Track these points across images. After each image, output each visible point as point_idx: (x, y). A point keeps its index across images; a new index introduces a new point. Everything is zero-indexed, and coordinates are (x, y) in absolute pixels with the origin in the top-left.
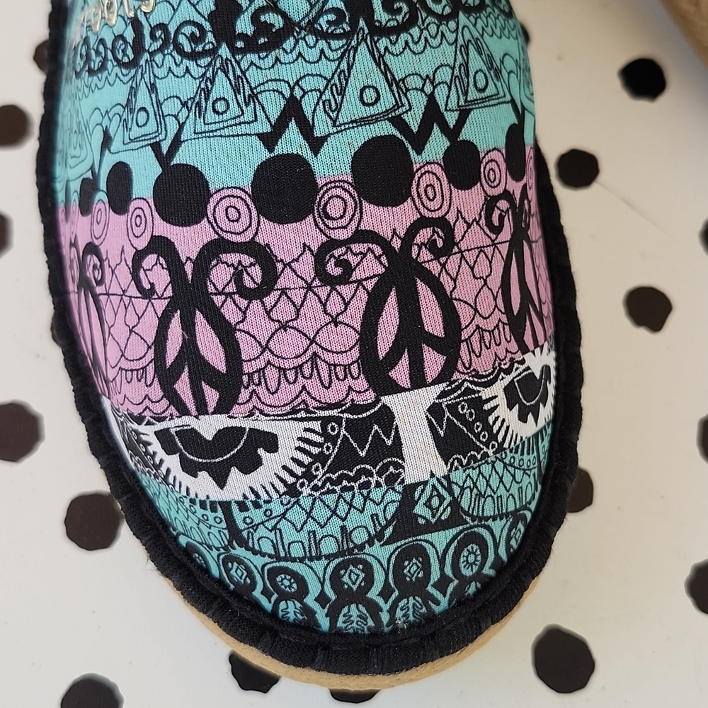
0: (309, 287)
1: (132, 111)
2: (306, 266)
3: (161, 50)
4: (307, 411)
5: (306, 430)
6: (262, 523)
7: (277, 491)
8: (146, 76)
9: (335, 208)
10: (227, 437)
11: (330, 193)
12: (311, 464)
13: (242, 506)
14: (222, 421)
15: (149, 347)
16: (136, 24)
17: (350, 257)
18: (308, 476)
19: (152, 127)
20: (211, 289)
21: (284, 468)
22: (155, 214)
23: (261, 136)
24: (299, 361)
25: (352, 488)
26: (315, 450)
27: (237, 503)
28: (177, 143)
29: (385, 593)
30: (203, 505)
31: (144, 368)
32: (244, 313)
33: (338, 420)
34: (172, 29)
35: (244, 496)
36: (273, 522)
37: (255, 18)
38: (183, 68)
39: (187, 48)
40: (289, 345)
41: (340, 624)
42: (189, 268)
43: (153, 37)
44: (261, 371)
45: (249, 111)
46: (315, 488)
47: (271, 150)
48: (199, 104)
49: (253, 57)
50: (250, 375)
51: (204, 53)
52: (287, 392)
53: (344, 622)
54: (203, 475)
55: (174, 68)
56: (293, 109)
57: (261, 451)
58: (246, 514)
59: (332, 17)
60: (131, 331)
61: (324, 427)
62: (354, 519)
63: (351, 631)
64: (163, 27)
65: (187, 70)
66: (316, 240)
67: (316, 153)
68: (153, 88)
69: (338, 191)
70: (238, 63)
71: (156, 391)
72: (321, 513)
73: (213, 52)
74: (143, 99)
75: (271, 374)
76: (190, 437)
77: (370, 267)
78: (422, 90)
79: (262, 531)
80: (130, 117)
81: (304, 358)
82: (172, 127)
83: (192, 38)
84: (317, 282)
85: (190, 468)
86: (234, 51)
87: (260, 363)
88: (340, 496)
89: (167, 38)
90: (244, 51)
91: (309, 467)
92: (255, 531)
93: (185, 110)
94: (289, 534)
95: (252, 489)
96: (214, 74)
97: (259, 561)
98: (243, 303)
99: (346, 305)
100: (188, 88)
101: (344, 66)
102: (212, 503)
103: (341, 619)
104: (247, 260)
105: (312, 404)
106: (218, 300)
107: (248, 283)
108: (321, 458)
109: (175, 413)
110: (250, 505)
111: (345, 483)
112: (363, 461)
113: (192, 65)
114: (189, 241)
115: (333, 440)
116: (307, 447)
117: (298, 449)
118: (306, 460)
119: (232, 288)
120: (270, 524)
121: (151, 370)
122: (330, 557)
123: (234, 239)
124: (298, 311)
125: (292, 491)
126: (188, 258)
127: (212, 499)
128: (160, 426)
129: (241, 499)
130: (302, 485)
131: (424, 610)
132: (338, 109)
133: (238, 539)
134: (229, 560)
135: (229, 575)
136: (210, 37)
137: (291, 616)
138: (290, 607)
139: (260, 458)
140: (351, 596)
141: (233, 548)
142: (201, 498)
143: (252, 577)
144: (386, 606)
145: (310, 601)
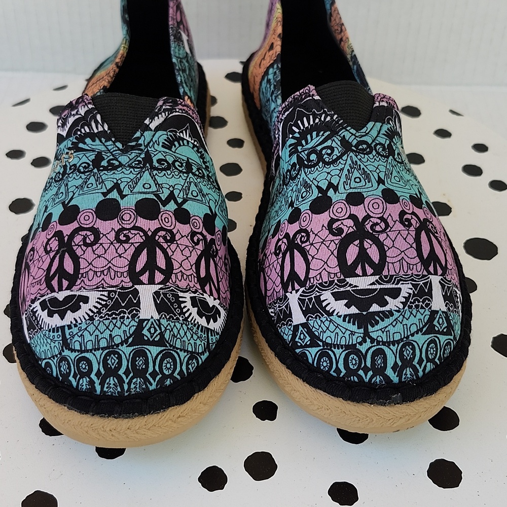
0: (112, 243)
1: (57, 195)
2: (112, 236)
3: (72, 172)
4: (103, 288)
5: (101, 295)
6: (77, 334)
7: (85, 319)
8: (65, 182)
9: (126, 217)
10: (68, 299)
11: (125, 212)
12: (101, 308)
13: (70, 327)
14: (68, 293)
15: (45, 271)
16: (65, 167)
17: (130, 234)
18: (99, 312)
19: (63, 197)
20: (73, 244)
21: (90, 310)
22: (58, 224)
23: (102, 193)
24: (103, 269)
25: (116, 318)
26: (104, 303)
27: (68, 326)
28: (71, 199)
29: (127, 373)
30: (53, 330)
31: (41, 280)
32: (84, 252)
33: (115, 292)
34: (78, 165)
35: (71, 322)
36: (81, 332)
37: (108, 162)
38: (79, 177)
39: (82, 170)
40: (100, 263)
41: (105, 389)
42: (66, 239)
43: (70, 169)
44: (87, 272)
45: (99, 186)
46: (101, 317)
47: (105, 197)
48: (82, 186)
49: (106, 172)
50: (82, 274)
51: (88, 171)
52: (96, 280)
53: (107, 388)
54: (56, 315)
55: (76, 177)
56: (116, 186)
57: (81, 304)
58: (71, 330)
60: (39, 269)
61: (109, 294)
62: (116, 332)
63: (110, 394)
64: (75, 165)
65: (81, 177)
66: (117, 227)
67: (122, 199)
68: (66, 185)
69: (129, 212)
70: (99, 174)
71: (44, 286)
72: (102, 327)
73: (91, 171)
74: (62, 189)
75: (91, 274)
76: (54, 301)
77: (138, 239)
78: (169, 189)
79: (76, 338)
80: (56, 197)
81: (105, 268)
82: (71, 194)
83: (85, 167)
84: (115, 242)
85: (51, 314)
86: (99, 170)
87: (87, 270)
88: (111, 321)
89: (75, 168)
90: (102, 170)
92: (73, 338)
93: (77, 189)
94: (87, 337)
95: (75, 319)
96: (90, 177)
97: (73, 355)
98: (84, 248)
99: (126, 251)
100: (79, 182)
101: (139, 176)
102: (58, 328)
103: (106, 386)
104: (89, 233)
105: (105, 285)
106: (75, 248)
107: (88, 241)
108: (106, 306)
109: (49, 291)
110: (73, 326)
111: (114, 316)
112: (123, 307)
113: (83, 175)
114: (68, 229)
115: (112, 299)
116: (100, 301)
117: (97, 302)
118: (99, 306)
119: (81, 243)
120: (79, 334)
121: (43, 280)
122: (103, 349)
123: (86, 226)
124: (106, 251)
125: (92, 319)
126: (67, 235)
127: (58, 326)
128: (42, 299)
129: (70, 324)
130: (96, 316)
131: (144, 386)
132: (134, 188)
133: (66, 344)
134: (61, 361)
135: (60, 371)
136: (91, 167)
137: (84, 387)
138: (84, 382)
139: (80, 306)
140: (111, 372)
141: (63, 352)
142: (53, 327)
143: (69, 368)
144: (127, 381)
145: (93, 376)
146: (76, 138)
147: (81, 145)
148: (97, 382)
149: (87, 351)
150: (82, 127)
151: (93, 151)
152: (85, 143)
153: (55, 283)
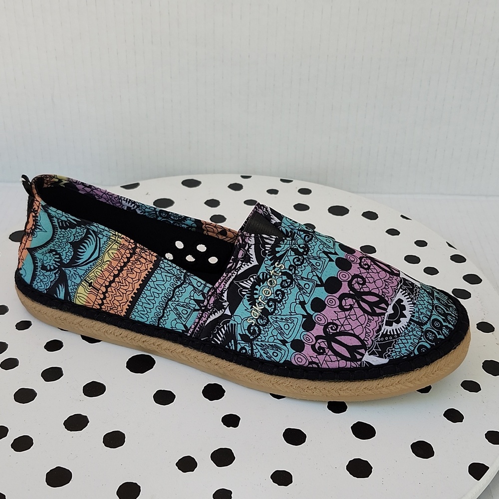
0: (368, 273)
1: (303, 289)
2: (363, 271)
3: (295, 270)
4: (397, 289)
5: (401, 292)
6: (419, 315)
7: (413, 307)
8: (298, 278)
9: (352, 259)
10: (394, 308)
11: (348, 258)
13: (413, 316)
14: (390, 307)
15: (364, 315)
16: (284, 274)
17: (364, 263)
18: (412, 299)
19: (311, 284)
20: (359, 290)
21: (408, 302)
22: (333, 295)
23: (329, 261)
24: (384, 284)
25: (418, 294)
26: (407, 294)
27: (411, 316)
28: (320, 279)
30: (409, 326)
31: (369, 319)
32: (368, 287)
33: (401, 286)
34: (293, 264)
35: (411, 314)
38: (303, 267)
39: (300, 263)
40: (379, 283)
42: (351, 292)
43: (291, 270)
44: (383, 292)
45: (322, 260)
46: (416, 300)
47: (333, 261)
48: (314, 268)
49: (309, 253)
50: (382, 294)
51: (303, 260)
52: (390, 290)
54: (401, 319)
55: (302, 269)
56: (326, 253)
57: (402, 304)
58: (415, 317)
59: (307, 237)
60: (357, 319)
61: (402, 289)
62: (426, 299)
64: (291, 266)
65: (305, 266)
66: (358, 266)
67: (338, 255)
68: (302, 278)
69: (349, 256)
70: (309, 256)
71: (376, 318)
72: (422, 303)
73: (304, 259)
74: (302, 283)
75: (384, 290)
76: (390, 316)
79: (421, 316)
80: (304, 290)
82: (316, 278)
83: (298, 261)
84: (367, 271)
85: (398, 322)
86: (306, 255)
87: (381, 291)
88: (419, 297)
89: (293, 267)
90: (307, 253)
91: (410, 297)
92: (420, 318)
93: (313, 273)
94: (424, 311)
95: (410, 311)
96: (309, 261)
97: (428, 325)
98: (365, 286)
99: (375, 269)
100: (309, 269)
102: (409, 322)
104: (356, 279)
105: (395, 287)
106: (362, 290)
107: (362, 282)
108: (409, 294)
109: (383, 316)
110: (413, 314)
112: (413, 288)
113: (304, 264)
114: (345, 289)
115: (406, 289)
117: (405, 296)
118: (408, 297)
119: (361, 286)
120: (420, 314)
121: (370, 317)
122: (433, 309)
123: (349, 279)
124: (372, 277)
125: (414, 304)
126: (349, 291)
128: (384, 322)
129: (411, 315)
130: (413, 301)
132: (329, 246)
133: (421, 324)
134: (426, 335)
135: (430, 340)
136: (300, 257)
137: (447, 333)
138: (445, 330)
139: (403, 305)
140: (445, 315)
141: (423, 329)
142: (406, 324)
143: (433, 333)
144: (450, 313)
145: (444, 324)
146: (269, 255)
147: (278, 255)
148: (447, 324)
149: (431, 316)
150: (265, 247)
151: (288, 250)
152: (279, 252)
153: (378, 311)
